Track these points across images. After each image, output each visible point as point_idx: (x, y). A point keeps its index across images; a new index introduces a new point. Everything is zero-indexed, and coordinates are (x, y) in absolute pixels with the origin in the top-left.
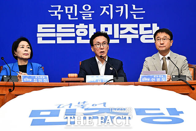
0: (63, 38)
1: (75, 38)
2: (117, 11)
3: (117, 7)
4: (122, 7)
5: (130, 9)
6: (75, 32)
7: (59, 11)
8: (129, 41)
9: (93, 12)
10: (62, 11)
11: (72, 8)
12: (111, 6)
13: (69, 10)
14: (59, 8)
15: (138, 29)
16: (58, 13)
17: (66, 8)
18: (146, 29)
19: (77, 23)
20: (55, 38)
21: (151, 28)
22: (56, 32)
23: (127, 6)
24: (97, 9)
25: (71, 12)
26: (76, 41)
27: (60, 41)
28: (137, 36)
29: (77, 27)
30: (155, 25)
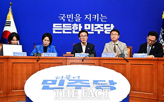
0: (66, 31)
1: (72, 31)
2: (93, 17)
3: (93, 15)
4: (96, 16)
5: (100, 16)
6: (72, 28)
7: (64, 17)
8: (99, 33)
9: (81, 18)
10: (66, 17)
11: (70, 15)
12: (90, 15)
13: (69, 16)
14: (64, 16)
15: (103, 27)
16: (63, 18)
17: (68, 15)
18: (107, 27)
19: (72, 23)
20: (62, 31)
21: (110, 26)
22: (62, 28)
23: (98, 15)
24: (83, 16)
25: (70, 18)
26: (72, 32)
27: (64, 32)
28: (103, 30)
29: (73, 25)
30: (112, 25)
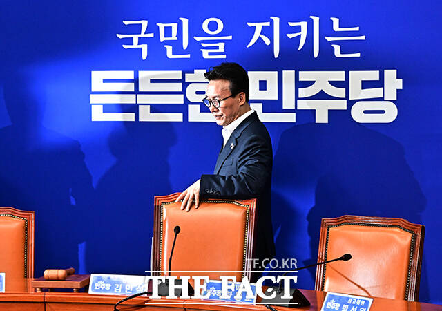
0: (155, 108)
1: (182, 108)
2: (290, 36)
3: (292, 24)
4: (304, 25)
5: (326, 29)
6: (184, 92)
7: (142, 35)
8: (322, 118)
9: (230, 38)
10: (151, 35)
11: (174, 26)
12: (276, 20)
13: (168, 32)
14: (144, 29)
15: (344, 84)
16: (141, 41)
17: (162, 27)
18: (366, 85)
19: (187, 68)
20: (134, 108)
21: (380, 83)
22: (137, 92)
23: (316, 20)
24: (238, 30)
25: (174, 38)
26: (186, 117)
27: (146, 116)
28: (342, 105)
29: (188, 77)
30: (391, 74)
